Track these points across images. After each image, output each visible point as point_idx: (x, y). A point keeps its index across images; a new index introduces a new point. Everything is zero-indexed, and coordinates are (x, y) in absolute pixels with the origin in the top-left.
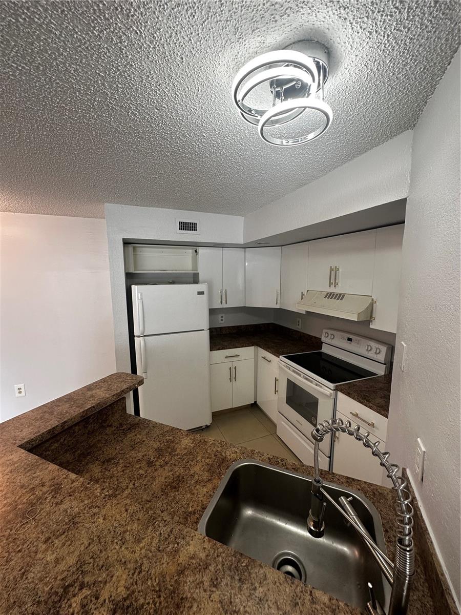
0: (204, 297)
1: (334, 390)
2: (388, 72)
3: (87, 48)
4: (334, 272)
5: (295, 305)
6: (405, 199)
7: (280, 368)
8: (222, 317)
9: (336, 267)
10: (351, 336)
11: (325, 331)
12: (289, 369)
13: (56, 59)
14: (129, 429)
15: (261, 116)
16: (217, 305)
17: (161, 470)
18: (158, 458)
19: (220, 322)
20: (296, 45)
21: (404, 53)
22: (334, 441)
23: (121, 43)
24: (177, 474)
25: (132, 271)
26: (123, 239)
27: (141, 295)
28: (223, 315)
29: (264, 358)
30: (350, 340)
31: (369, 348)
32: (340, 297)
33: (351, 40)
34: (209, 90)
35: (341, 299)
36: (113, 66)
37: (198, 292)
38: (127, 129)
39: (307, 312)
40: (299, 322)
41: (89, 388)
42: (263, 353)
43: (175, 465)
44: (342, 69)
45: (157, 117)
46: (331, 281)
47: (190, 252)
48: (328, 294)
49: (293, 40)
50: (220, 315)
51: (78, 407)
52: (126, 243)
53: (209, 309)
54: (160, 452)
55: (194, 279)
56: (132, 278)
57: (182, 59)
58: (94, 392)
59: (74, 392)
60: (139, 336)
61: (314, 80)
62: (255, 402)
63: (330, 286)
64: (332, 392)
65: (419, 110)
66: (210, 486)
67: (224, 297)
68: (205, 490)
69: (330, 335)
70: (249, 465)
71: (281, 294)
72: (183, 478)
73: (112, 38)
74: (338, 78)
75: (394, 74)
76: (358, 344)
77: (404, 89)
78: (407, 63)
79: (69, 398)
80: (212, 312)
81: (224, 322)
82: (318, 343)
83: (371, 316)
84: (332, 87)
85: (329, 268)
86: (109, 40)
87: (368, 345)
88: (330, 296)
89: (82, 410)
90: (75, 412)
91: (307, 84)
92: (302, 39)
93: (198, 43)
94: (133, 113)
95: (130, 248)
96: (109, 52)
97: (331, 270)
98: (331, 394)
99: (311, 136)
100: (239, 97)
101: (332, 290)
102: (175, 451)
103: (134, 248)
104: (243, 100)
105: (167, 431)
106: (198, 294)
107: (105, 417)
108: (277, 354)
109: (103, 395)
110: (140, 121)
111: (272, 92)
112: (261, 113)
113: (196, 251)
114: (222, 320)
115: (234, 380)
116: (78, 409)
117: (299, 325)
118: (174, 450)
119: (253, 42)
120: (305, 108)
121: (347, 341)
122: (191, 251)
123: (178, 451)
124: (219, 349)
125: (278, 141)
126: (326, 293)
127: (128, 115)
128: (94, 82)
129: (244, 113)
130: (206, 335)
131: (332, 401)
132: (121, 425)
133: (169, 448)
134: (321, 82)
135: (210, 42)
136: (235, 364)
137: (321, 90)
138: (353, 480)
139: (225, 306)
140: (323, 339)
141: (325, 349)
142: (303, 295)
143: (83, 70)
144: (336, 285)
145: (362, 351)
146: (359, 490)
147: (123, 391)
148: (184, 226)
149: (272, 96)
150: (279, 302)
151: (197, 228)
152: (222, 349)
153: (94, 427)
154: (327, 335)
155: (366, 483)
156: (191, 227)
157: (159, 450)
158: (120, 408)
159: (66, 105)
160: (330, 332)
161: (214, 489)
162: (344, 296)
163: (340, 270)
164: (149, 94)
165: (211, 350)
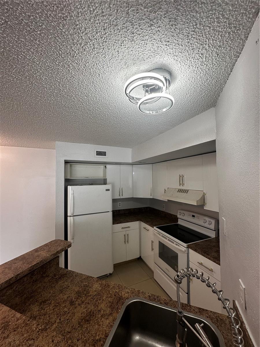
0: (110, 192)
1: (187, 248)
2: (199, 83)
3: (52, 69)
4: (181, 177)
5: (161, 197)
6: (215, 141)
7: (154, 234)
8: (120, 204)
9: (182, 175)
10: (194, 214)
11: (179, 211)
12: (160, 235)
13: (36, 74)
14: (60, 278)
15: (139, 100)
16: (117, 197)
17: (79, 307)
18: (78, 298)
19: (119, 206)
20: (155, 70)
21: (206, 75)
22: (190, 282)
23: (69, 67)
24: (90, 310)
25: (69, 178)
26: (65, 160)
27: (73, 192)
28: (121, 203)
29: (145, 228)
30: (193, 216)
31: (205, 221)
32: (186, 191)
33: (180, 69)
34: (113, 88)
35: (187, 193)
36: (64, 77)
37: (106, 189)
38: (70, 106)
39: (168, 200)
40: (164, 206)
41: (36, 250)
42: (144, 225)
43: (88, 303)
44: (177, 80)
45: (86, 100)
46: (181, 183)
47: (102, 167)
48: (179, 190)
49: (153, 68)
50: (119, 203)
51: (28, 263)
52: (66, 162)
53: (113, 199)
55: (104, 182)
56: (68, 182)
57: (99, 75)
58: (39, 253)
59: (26, 254)
60: (70, 216)
61: (164, 85)
62: (140, 257)
63: (180, 185)
64: (186, 249)
65: (217, 99)
66: (111, 318)
67: (121, 192)
68: (108, 321)
69: (182, 214)
70: (136, 301)
71: (153, 190)
72: (93, 313)
73: (65, 66)
74: (176, 85)
75: (202, 83)
76: (198, 218)
77: (208, 90)
78: (208, 79)
79: (22, 258)
80: (114, 201)
81: (121, 206)
82: (176, 219)
83: (204, 202)
84: (173, 88)
85: (179, 176)
86: (63, 66)
87: (204, 219)
89: (30, 266)
90: (25, 267)
91: (161, 87)
92: (157, 67)
93: (107, 68)
94: (74, 98)
95: (69, 165)
96: (63, 71)
97: (180, 176)
98: (185, 250)
99: (164, 110)
100: (128, 92)
101: (181, 187)
102: (89, 293)
103: (71, 165)
104: (129, 93)
105: (84, 279)
106: (106, 191)
107: (45, 270)
108: (152, 225)
109: (45, 255)
110: (77, 102)
111: (144, 90)
112: (139, 99)
113: (105, 167)
114: (120, 205)
115: (127, 242)
116: (28, 265)
117: (164, 208)
119: (134, 69)
120: (161, 97)
121: (192, 217)
122: (102, 166)
123: (91, 293)
124: (118, 223)
125: (148, 112)
126: (178, 189)
127: (71, 99)
128: (54, 84)
129: (130, 99)
130: (110, 214)
131: (186, 255)
132: (55, 275)
133: (85, 291)
134: (168, 86)
135: (113, 68)
136: (127, 233)
137: (168, 90)
138: (203, 309)
139: (122, 197)
140: (178, 216)
141: (180, 222)
142: (165, 190)
143: (49, 79)
144: (183, 185)
145: (201, 223)
146: (207, 317)
147: (58, 252)
148: (99, 153)
149: (144, 92)
150: (152, 195)
151: (106, 155)
152: (120, 223)
153: (37, 277)
154: (180, 214)
155: (211, 312)
156: (103, 154)
157: (78, 293)
158: (55, 263)
159: (39, 94)
160: (182, 212)
161: (114, 320)
162: (188, 191)
163: (185, 177)
164: (82, 90)
165: (113, 224)
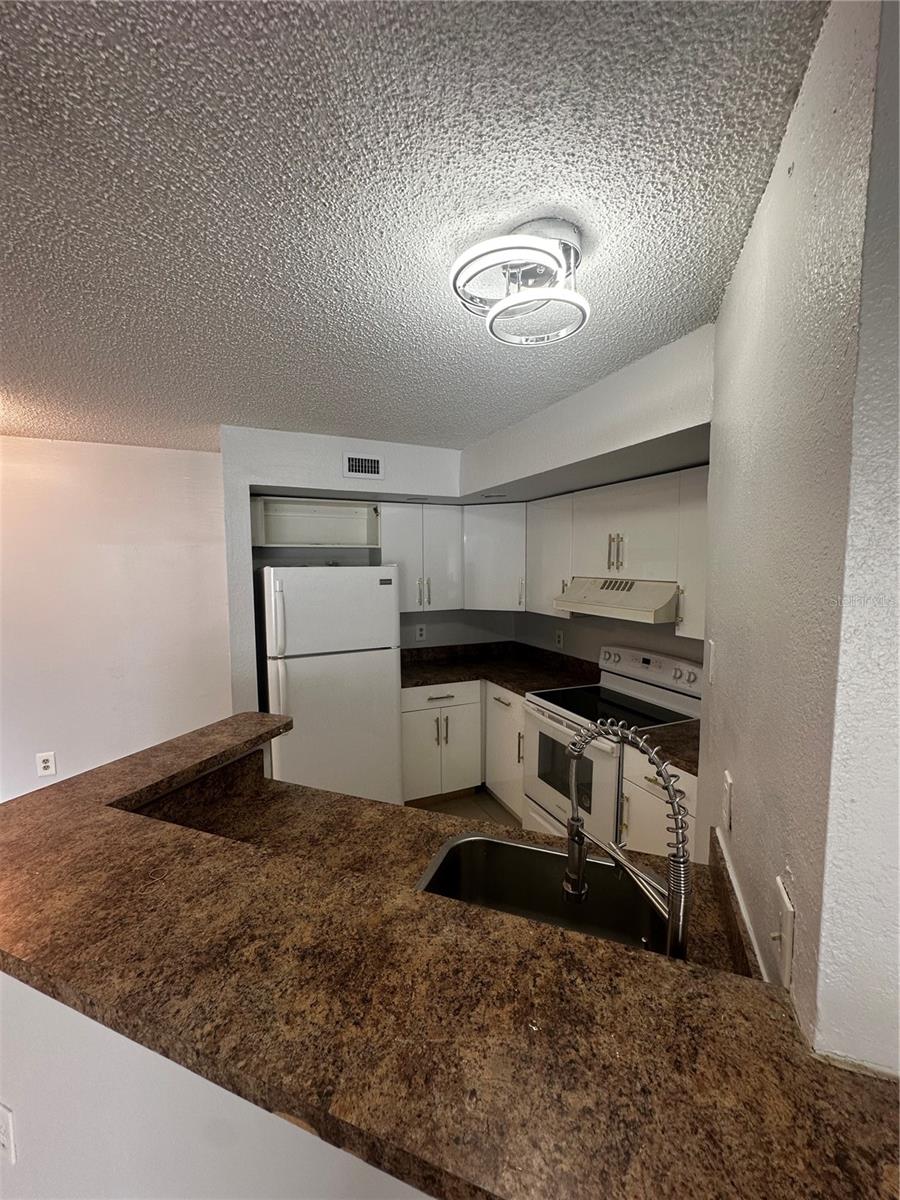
0: (391, 589)
1: (618, 742)
2: (663, 255)
3: (254, 219)
4: (615, 541)
5: (551, 603)
6: (707, 426)
7: (526, 711)
8: (421, 630)
9: (618, 535)
10: (647, 656)
11: (604, 649)
12: (543, 714)
13: (206, 229)
14: (272, 798)
15: (491, 307)
16: (414, 607)
17: (333, 850)
18: (327, 834)
19: (418, 638)
20: (536, 225)
21: (678, 234)
22: (621, 832)
23: (301, 214)
24: (361, 853)
25: (262, 543)
26: (251, 486)
27: (281, 584)
28: (424, 626)
29: (498, 700)
30: (646, 661)
31: (678, 674)
32: (627, 585)
33: (607, 219)
34: (415, 268)
35: (629, 590)
36: (284, 238)
37: (381, 580)
38: (286, 315)
39: (572, 613)
40: (559, 637)
42: (496, 690)
43: (356, 843)
44: (600, 249)
45: (335, 300)
46: (612, 560)
47: (364, 511)
48: (606, 582)
49: (530, 218)
50: (418, 627)
51: (192, 757)
52: (256, 493)
53: (401, 613)
54: (328, 828)
55: (373, 558)
56: (262, 556)
57: (382, 233)
60: (275, 658)
61: (560, 266)
62: (484, 784)
63: (609, 568)
64: (614, 745)
65: (718, 299)
66: (414, 867)
67: (426, 590)
68: (407, 871)
69: (613, 657)
70: (475, 841)
71: (529, 586)
72: (370, 858)
73: (291, 210)
74: (595, 259)
75: (671, 257)
76: (660, 667)
77: (690, 273)
78: (685, 245)
80: (406, 619)
81: (427, 638)
82: (594, 672)
83: (677, 615)
84: (590, 269)
85: (608, 537)
86: (286, 211)
87: (676, 669)
88: (610, 584)
89: (198, 761)
90: (186, 763)
91: (553, 271)
92: (543, 215)
93: (405, 217)
94: (300, 294)
95: (260, 505)
96: (283, 223)
97: (611, 539)
98: (613, 748)
99: (563, 333)
100: (460, 283)
101: (614, 574)
102: (354, 825)
103: (266, 503)
104: (464, 286)
105: (338, 801)
106: (381, 584)
108: (521, 690)
110: (308, 305)
111: (504, 274)
112: (492, 302)
113: (376, 510)
114: (421, 635)
115: (444, 742)
116: (190, 760)
117: (559, 642)
118: (351, 824)
119: (479, 219)
120: (549, 300)
121: (641, 664)
122: (366, 509)
123: (358, 826)
124: (416, 685)
125: (516, 339)
126: (603, 581)
127: (292, 297)
128: (252, 256)
129: (467, 304)
130: (392, 661)
131: (615, 762)
133: (343, 821)
134: (572, 266)
135: (422, 217)
136: (446, 712)
137: (572, 276)
139: (428, 608)
140: (602, 664)
141: (607, 682)
142: (564, 585)
143: (239, 242)
144: (619, 565)
145: (667, 680)
148: (357, 465)
149: (505, 280)
150: (523, 600)
151: (380, 470)
152: (422, 685)
154: (607, 656)
156: (369, 466)
157: (324, 824)
158: (255, 767)
159: (202, 282)
160: (613, 650)
161: (420, 870)
162: (632, 584)
163: (626, 540)
164: (329, 271)
165: (403, 687)
